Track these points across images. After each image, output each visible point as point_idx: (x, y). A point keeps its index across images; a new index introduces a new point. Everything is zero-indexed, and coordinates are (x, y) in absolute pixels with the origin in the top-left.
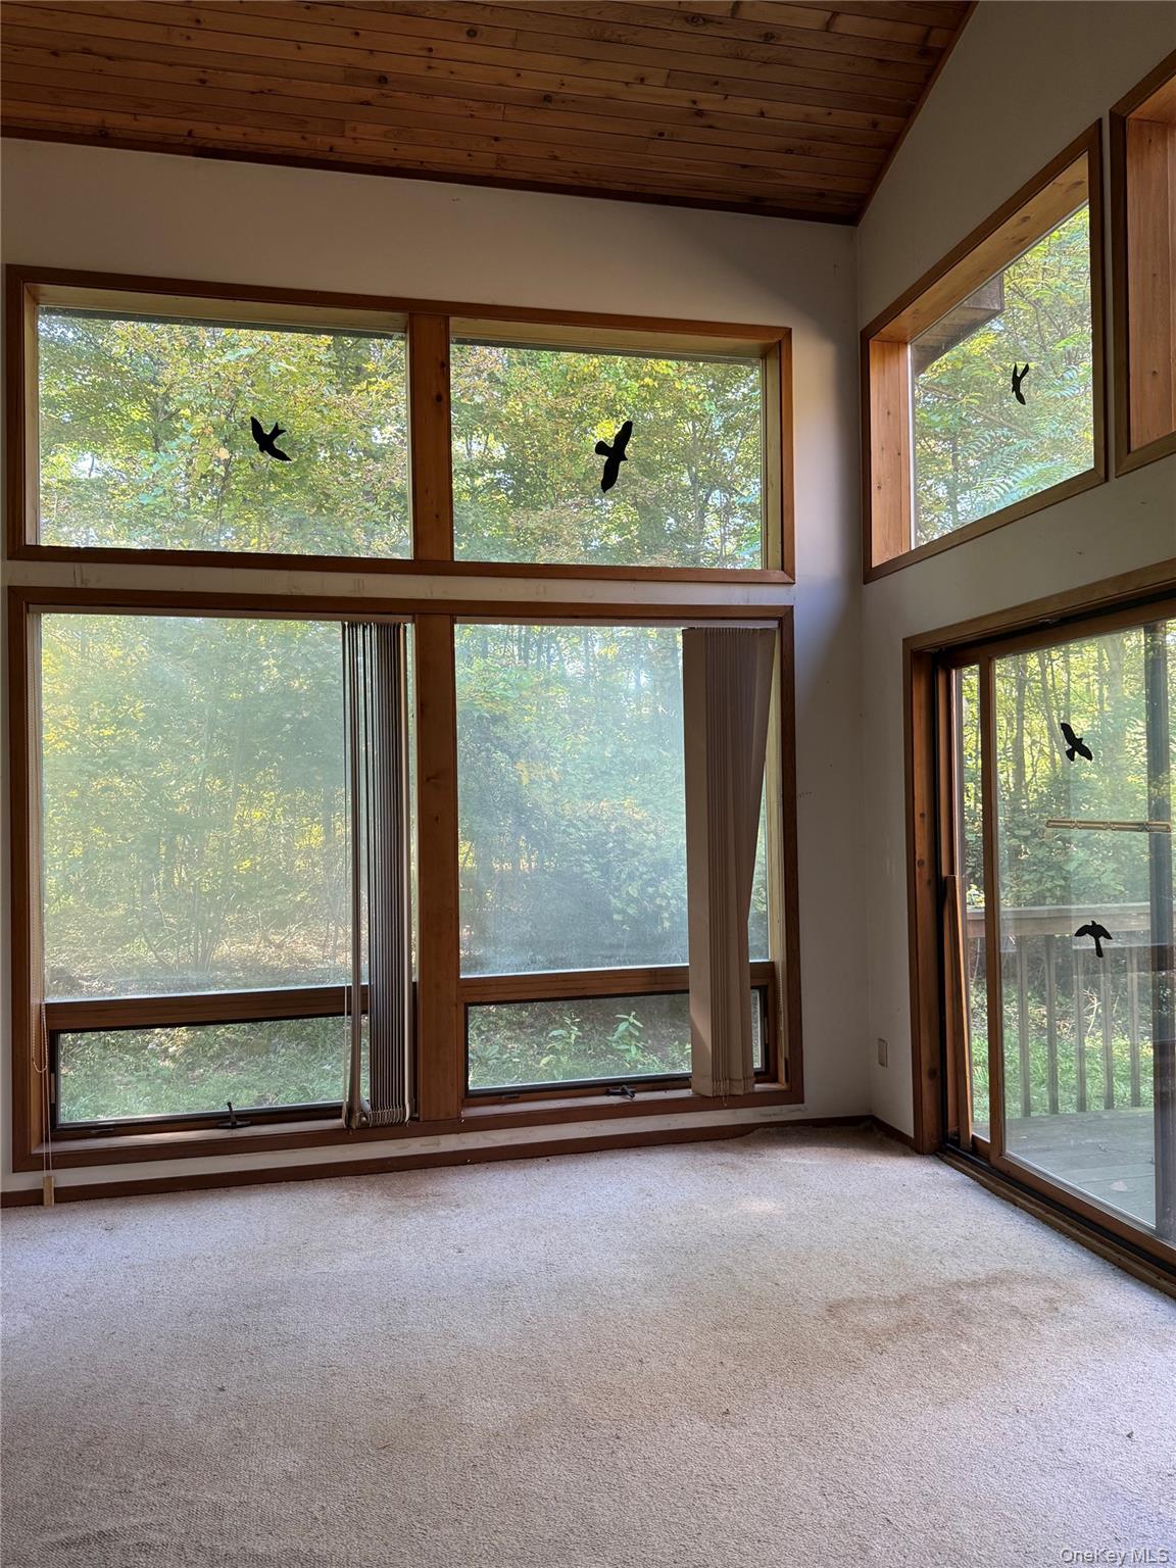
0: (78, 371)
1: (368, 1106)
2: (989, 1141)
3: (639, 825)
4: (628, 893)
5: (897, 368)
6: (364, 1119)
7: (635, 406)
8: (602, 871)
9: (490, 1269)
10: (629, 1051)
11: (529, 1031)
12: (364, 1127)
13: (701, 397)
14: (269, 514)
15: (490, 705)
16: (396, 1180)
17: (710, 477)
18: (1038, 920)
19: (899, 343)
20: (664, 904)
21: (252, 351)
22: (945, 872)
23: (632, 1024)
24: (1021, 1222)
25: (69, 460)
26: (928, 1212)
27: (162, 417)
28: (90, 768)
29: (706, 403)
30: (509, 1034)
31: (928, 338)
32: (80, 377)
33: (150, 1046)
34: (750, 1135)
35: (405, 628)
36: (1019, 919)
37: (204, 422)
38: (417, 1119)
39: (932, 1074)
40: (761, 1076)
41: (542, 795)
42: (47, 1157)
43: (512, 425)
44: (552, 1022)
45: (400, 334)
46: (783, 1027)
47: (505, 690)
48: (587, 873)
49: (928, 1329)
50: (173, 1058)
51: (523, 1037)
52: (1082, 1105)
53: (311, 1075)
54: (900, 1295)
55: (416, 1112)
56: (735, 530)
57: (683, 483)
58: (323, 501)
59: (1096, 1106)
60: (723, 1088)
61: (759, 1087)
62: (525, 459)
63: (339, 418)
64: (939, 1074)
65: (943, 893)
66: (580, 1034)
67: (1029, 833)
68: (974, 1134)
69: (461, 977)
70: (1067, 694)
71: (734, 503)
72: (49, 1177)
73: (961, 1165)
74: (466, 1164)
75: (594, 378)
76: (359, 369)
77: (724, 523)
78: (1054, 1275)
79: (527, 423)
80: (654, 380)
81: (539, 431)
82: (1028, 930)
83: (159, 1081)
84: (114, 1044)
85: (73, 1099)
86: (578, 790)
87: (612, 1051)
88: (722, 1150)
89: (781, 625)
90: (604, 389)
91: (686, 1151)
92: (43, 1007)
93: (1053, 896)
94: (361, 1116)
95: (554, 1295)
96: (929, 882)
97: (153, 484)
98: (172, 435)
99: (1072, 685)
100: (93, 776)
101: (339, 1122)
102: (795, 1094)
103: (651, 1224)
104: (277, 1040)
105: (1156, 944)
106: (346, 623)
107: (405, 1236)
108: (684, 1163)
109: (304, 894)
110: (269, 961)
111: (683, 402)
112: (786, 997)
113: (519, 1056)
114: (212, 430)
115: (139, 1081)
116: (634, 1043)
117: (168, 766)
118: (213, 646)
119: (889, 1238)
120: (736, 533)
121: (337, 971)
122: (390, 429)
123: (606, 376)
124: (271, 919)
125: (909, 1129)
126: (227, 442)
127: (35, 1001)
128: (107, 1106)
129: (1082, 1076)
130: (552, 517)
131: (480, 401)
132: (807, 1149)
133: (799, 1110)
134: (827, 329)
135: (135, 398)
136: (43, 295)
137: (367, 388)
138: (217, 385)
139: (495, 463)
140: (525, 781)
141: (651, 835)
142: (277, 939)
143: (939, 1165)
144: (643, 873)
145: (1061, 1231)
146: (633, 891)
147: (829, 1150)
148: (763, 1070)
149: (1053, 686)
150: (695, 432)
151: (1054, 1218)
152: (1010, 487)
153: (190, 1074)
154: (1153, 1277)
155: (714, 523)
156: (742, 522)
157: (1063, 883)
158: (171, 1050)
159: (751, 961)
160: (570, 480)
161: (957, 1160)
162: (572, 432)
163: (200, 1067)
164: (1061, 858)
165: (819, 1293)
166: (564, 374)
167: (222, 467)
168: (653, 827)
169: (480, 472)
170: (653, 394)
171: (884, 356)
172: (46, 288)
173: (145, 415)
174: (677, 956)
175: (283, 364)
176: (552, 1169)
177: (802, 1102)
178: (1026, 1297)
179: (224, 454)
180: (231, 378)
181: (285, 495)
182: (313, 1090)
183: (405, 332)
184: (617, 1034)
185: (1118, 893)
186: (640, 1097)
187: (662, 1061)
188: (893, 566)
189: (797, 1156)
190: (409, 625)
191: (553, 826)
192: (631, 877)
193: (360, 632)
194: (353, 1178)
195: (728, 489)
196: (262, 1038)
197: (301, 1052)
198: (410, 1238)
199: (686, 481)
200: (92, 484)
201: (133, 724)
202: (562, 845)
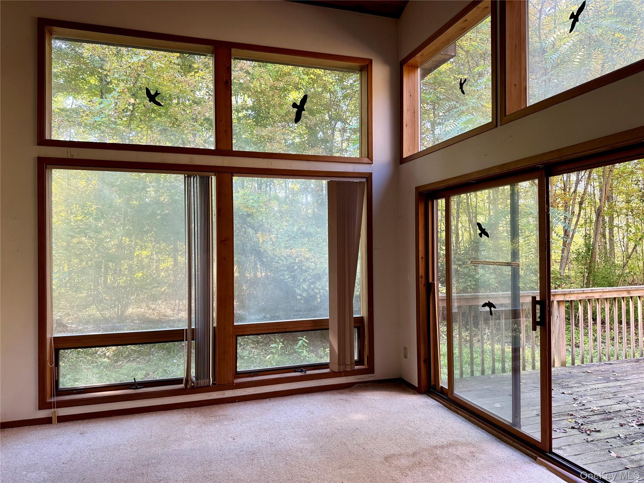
0: (67, 62)
1: (194, 379)
2: (447, 388)
3: (308, 259)
4: (303, 287)
5: (414, 77)
6: (193, 384)
7: (306, 86)
8: (292, 278)
9: (247, 446)
10: (303, 352)
11: (261, 344)
12: (193, 387)
13: (333, 84)
14: (151, 127)
15: (246, 209)
16: (206, 409)
17: (337, 117)
18: (467, 299)
19: (415, 67)
20: (318, 292)
21: (145, 58)
22: (431, 281)
23: (304, 341)
24: (460, 421)
25: (62, 99)
26: (424, 418)
27: (104, 83)
28: (72, 234)
29: (336, 86)
30: (253, 346)
31: (427, 65)
32: (68, 64)
33: (98, 353)
34: (353, 387)
35: (212, 178)
36: (459, 299)
37: (123, 87)
38: (215, 384)
39: (425, 361)
40: (357, 363)
41: (268, 247)
42: (54, 403)
43: (255, 92)
44: (271, 340)
45: (210, 55)
46: (366, 343)
47: (253, 203)
48: (286, 279)
49: (425, 466)
50: (108, 357)
51: (259, 347)
52: (483, 372)
53: (168, 365)
54: (413, 452)
55: (215, 381)
56: (347, 139)
57: (326, 118)
58: (175, 122)
59: (488, 372)
60: (342, 368)
61: (356, 367)
62: (261, 106)
63: (182, 87)
64: (427, 361)
65: (430, 289)
66: (283, 346)
67: (461, 263)
68: (442, 385)
69: (235, 324)
70: (476, 207)
71: (346, 127)
72: (55, 412)
73: (437, 398)
74: (236, 402)
75: (290, 74)
76: (190, 66)
77: (342, 136)
78: (473, 442)
79: (262, 91)
80: (315, 76)
81: (267, 95)
82: (463, 303)
83: (102, 367)
84: (82, 352)
85: (64, 376)
86: (282, 245)
87: (296, 352)
88: (342, 393)
89: (367, 181)
90: (294, 78)
91: (327, 394)
92: (52, 339)
93: (471, 288)
94: (191, 383)
95: (273, 456)
96: (425, 284)
97: (101, 112)
98: (110, 91)
99: (478, 204)
100: (73, 237)
101: (182, 386)
102: (371, 370)
103: (313, 425)
104: (153, 349)
105: (513, 309)
106: (186, 175)
107: (210, 433)
108: (326, 399)
109: (165, 288)
110: (150, 316)
111: (326, 86)
112: (368, 330)
113: (257, 355)
114: (127, 90)
115: (93, 367)
116: (305, 349)
117: (106, 233)
118: (126, 182)
119: (409, 428)
120: (348, 140)
121: (179, 320)
122: (203, 92)
123: (295, 73)
124: (151, 298)
125: (416, 384)
126: (134, 95)
127: (48, 336)
128: (79, 379)
129: (483, 360)
130: (272, 131)
131: (242, 82)
132: (376, 392)
133: (373, 376)
134: (386, 61)
135: (92, 74)
136: (54, 31)
137: (194, 75)
138: (129, 71)
139: (248, 107)
140: (261, 241)
141: (313, 263)
142: (153, 306)
143: (428, 398)
144: (309, 279)
145: (476, 424)
146: (305, 286)
147: (384, 392)
148: (358, 360)
149: (471, 204)
150: (331, 97)
151: (473, 419)
152: (456, 125)
153: (115, 364)
154: (511, 442)
155: (338, 135)
156: (349, 135)
157: (474, 283)
158: (107, 354)
159: (354, 316)
160: (279, 115)
161: (435, 396)
162: (281, 96)
163: (120, 361)
164: (474, 273)
165: (381, 452)
166: (277, 72)
167: (131, 106)
168: (313, 260)
169: (241, 111)
170: (314, 81)
171: (409, 72)
172: (56, 29)
173: (96, 81)
174: (324, 314)
175: (159, 64)
176: (272, 403)
177: (374, 373)
178: (462, 451)
179: (132, 101)
180: (136, 69)
181: (158, 119)
182: (169, 370)
183: (213, 54)
184: (298, 346)
185: (496, 287)
186: (308, 372)
187: (316, 356)
188: (412, 158)
189: (372, 395)
190: (213, 177)
191: (272, 259)
192: (304, 280)
193: (192, 179)
194: (188, 409)
195: (344, 121)
196: (147, 349)
197: (164, 354)
198: (212, 434)
199: (327, 118)
200: (73, 111)
201: (91, 214)
202: (276, 268)
